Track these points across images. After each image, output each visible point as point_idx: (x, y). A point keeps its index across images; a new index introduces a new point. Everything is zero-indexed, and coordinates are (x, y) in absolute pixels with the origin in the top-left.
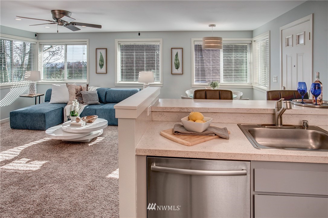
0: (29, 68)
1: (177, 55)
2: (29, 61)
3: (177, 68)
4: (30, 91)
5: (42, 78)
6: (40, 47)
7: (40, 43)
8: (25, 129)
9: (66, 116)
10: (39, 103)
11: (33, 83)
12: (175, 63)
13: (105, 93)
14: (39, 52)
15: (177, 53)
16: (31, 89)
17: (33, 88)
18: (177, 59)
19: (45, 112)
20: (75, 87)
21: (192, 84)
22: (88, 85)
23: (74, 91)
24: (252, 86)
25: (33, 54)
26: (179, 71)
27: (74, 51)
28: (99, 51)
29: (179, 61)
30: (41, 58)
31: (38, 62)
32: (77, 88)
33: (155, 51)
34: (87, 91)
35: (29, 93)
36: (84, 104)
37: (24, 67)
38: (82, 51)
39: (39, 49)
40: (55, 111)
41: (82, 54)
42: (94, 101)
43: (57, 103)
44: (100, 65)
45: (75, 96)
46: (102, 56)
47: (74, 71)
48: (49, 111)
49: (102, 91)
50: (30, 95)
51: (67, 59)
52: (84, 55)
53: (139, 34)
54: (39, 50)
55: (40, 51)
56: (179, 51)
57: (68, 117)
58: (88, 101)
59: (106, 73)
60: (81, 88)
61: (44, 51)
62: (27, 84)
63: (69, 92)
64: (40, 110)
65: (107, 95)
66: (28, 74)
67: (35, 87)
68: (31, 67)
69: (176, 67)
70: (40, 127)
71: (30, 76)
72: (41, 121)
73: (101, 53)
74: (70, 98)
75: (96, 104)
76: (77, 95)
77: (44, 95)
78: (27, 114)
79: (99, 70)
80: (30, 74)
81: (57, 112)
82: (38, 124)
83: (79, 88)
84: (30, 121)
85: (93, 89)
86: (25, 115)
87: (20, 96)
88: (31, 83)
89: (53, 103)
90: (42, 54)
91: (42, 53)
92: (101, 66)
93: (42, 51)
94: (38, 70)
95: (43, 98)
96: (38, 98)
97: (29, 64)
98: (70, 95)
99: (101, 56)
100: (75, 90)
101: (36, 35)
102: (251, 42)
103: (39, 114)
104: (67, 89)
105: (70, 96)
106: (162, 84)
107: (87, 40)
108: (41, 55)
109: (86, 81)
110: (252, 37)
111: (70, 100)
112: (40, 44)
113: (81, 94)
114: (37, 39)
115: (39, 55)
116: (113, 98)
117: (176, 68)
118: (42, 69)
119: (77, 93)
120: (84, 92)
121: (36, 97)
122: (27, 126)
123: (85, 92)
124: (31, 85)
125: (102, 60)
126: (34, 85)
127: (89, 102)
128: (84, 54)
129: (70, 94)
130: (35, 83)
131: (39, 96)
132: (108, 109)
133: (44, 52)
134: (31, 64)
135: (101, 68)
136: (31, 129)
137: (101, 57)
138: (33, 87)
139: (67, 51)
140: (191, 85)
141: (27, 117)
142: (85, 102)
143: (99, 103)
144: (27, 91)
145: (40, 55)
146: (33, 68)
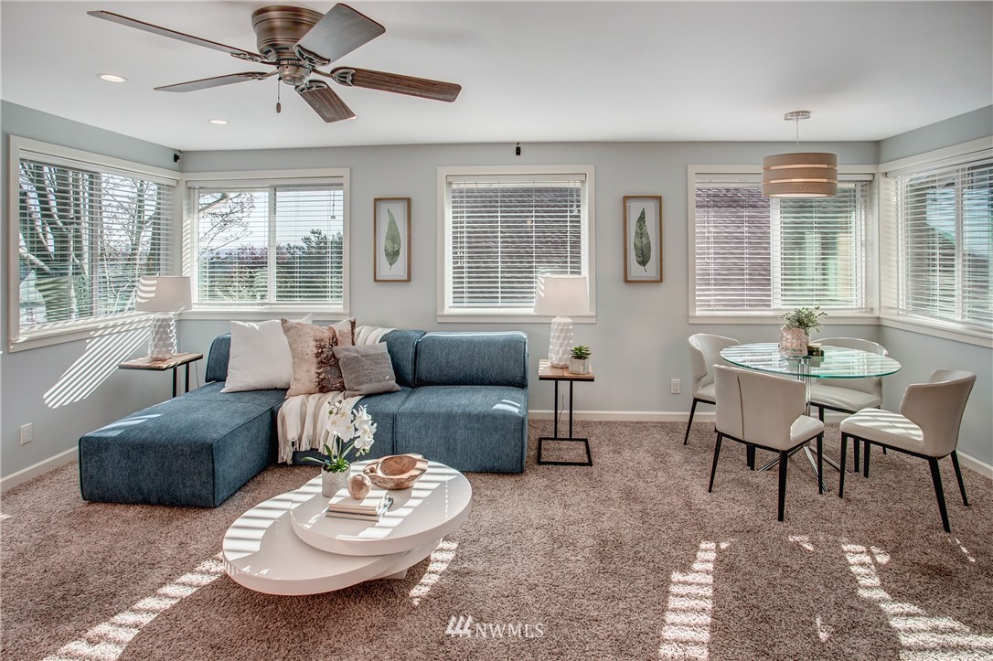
0: (152, 267)
1: (642, 219)
2: (153, 244)
3: (643, 262)
4: (156, 346)
5: (195, 298)
6: (189, 195)
7: (189, 185)
8: (135, 503)
9: (286, 440)
10: (187, 390)
11: (164, 320)
12: (635, 244)
13: (412, 350)
14: (185, 212)
15: (643, 213)
16: (159, 340)
17: (165, 336)
18: (641, 233)
19: (213, 435)
20: (312, 333)
21: (691, 314)
22: (353, 324)
23: (311, 348)
24: (879, 318)
25: (167, 220)
26: (651, 270)
27: (300, 209)
28: (383, 207)
29: (648, 238)
30: (192, 233)
31: (182, 247)
32: (319, 335)
33: (566, 206)
34: (354, 344)
35: (152, 352)
36: (347, 393)
37: (137, 262)
38: (326, 208)
39: (185, 202)
40: (246, 426)
41: (326, 218)
42: (380, 381)
43: (251, 388)
44: (386, 255)
45: (315, 366)
46: (394, 222)
47: (300, 273)
48: (228, 430)
49: (402, 343)
50: (156, 360)
51: (277, 234)
52: (333, 222)
53: (518, 152)
54: (185, 208)
55: (190, 210)
56: (651, 208)
57: (293, 443)
58: (363, 384)
59: (409, 280)
60: (334, 336)
61: (200, 211)
62: (147, 320)
63: (292, 349)
64: (193, 426)
65: (423, 356)
66: (147, 287)
67: (171, 331)
68: (159, 264)
69: (640, 260)
70: (193, 495)
71: (153, 295)
72: (200, 473)
73: (391, 215)
74: (295, 372)
75: (389, 392)
76: (322, 362)
77: (201, 357)
78: (142, 445)
79: (386, 270)
80: (154, 288)
81: (254, 431)
82: (185, 486)
83: (327, 335)
84: (156, 475)
85: (370, 338)
86: (133, 447)
87: (121, 367)
88: (158, 320)
89: (235, 390)
90: (196, 220)
91: (196, 215)
92: (392, 256)
93: (196, 211)
94: (181, 272)
95: (199, 371)
96: (181, 370)
97: (154, 254)
98: (296, 359)
99: (392, 225)
100: (314, 343)
101: (176, 158)
102: (870, 178)
103: (190, 446)
104: (285, 340)
105: (294, 363)
106: (594, 314)
107: (345, 172)
108: (192, 223)
109: (341, 306)
110: (877, 161)
111: (295, 379)
112: (190, 188)
113: (335, 357)
114: (181, 171)
115: (187, 222)
116: (441, 368)
117: (640, 263)
118: (196, 269)
119: (322, 352)
120: (343, 351)
121: (174, 368)
122: (146, 491)
123: (348, 350)
124: (160, 326)
125: (393, 238)
126: (169, 326)
127: (366, 388)
128: (333, 217)
129: (297, 356)
130: (171, 319)
131: (187, 363)
132: (439, 414)
133: (201, 214)
134: (159, 254)
135: (391, 264)
136: (161, 503)
137: (390, 227)
138: (166, 333)
139: (278, 209)
140: (688, 317)
141: (144, 459)
142: (352, 385)
143: (398, 387)
144: (146, 345)
145: (189, 222)
146: (166, 265)
